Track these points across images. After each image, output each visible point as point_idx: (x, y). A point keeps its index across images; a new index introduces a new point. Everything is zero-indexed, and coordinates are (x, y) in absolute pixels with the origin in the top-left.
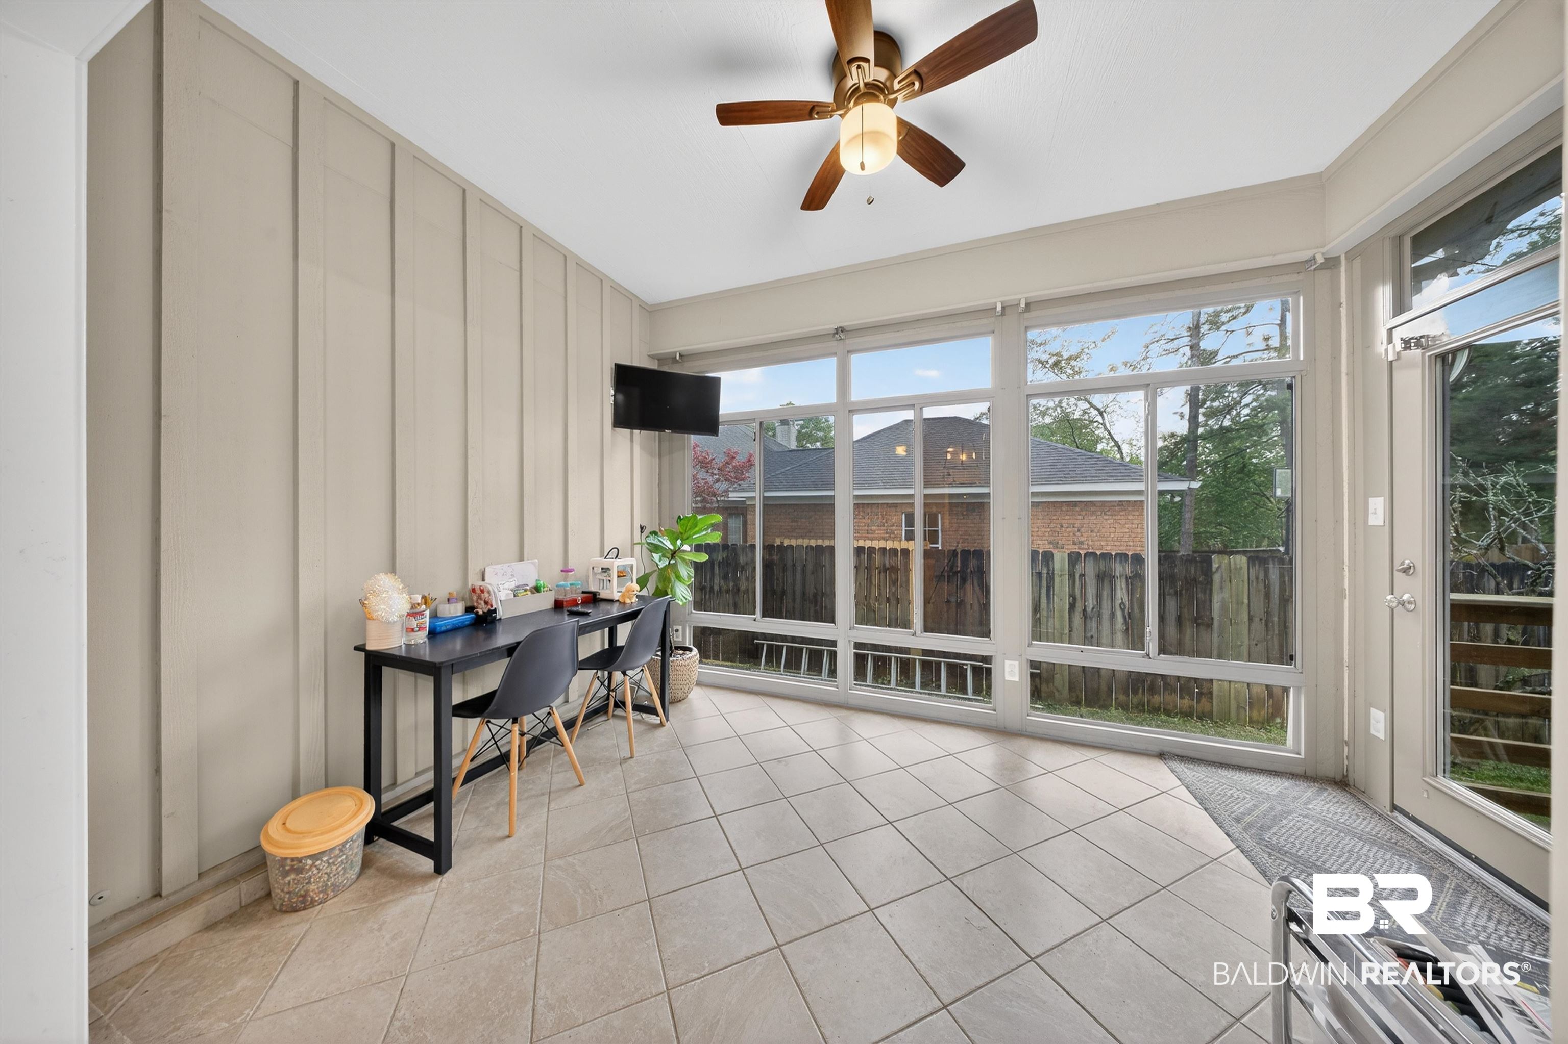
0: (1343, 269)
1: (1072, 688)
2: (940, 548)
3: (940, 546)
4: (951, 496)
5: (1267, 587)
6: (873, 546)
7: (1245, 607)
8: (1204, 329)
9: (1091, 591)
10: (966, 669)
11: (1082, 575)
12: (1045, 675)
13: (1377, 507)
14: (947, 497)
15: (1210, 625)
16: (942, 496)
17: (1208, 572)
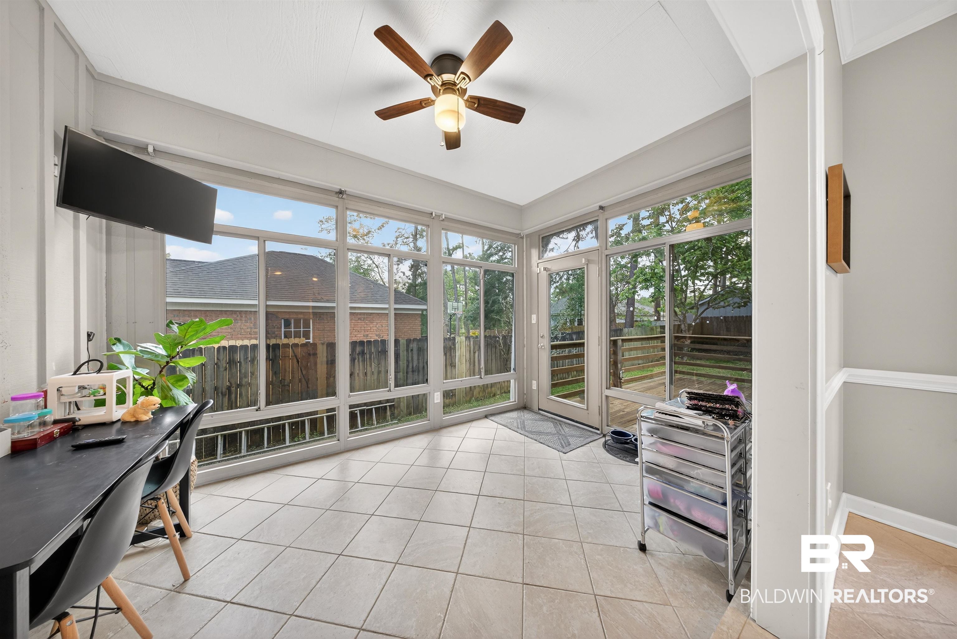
0: (525, 240)
1: (408, 407)
2: (311, 342)
3: (311, 341)
4: (314, 307)
5: (470, 348)
6: (296, 342)
7: (464, 357)
8: (418, 236)
9: (415, 357)
10: (357, 413)
11: (412, 350)
12: (396, 405)
13: (534, 317)
14: (311, 308)
15: (455, 366)
16: (308, 307)
17: (454, 344)
